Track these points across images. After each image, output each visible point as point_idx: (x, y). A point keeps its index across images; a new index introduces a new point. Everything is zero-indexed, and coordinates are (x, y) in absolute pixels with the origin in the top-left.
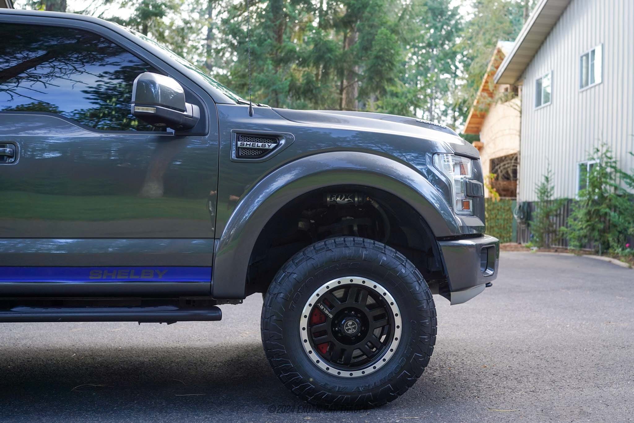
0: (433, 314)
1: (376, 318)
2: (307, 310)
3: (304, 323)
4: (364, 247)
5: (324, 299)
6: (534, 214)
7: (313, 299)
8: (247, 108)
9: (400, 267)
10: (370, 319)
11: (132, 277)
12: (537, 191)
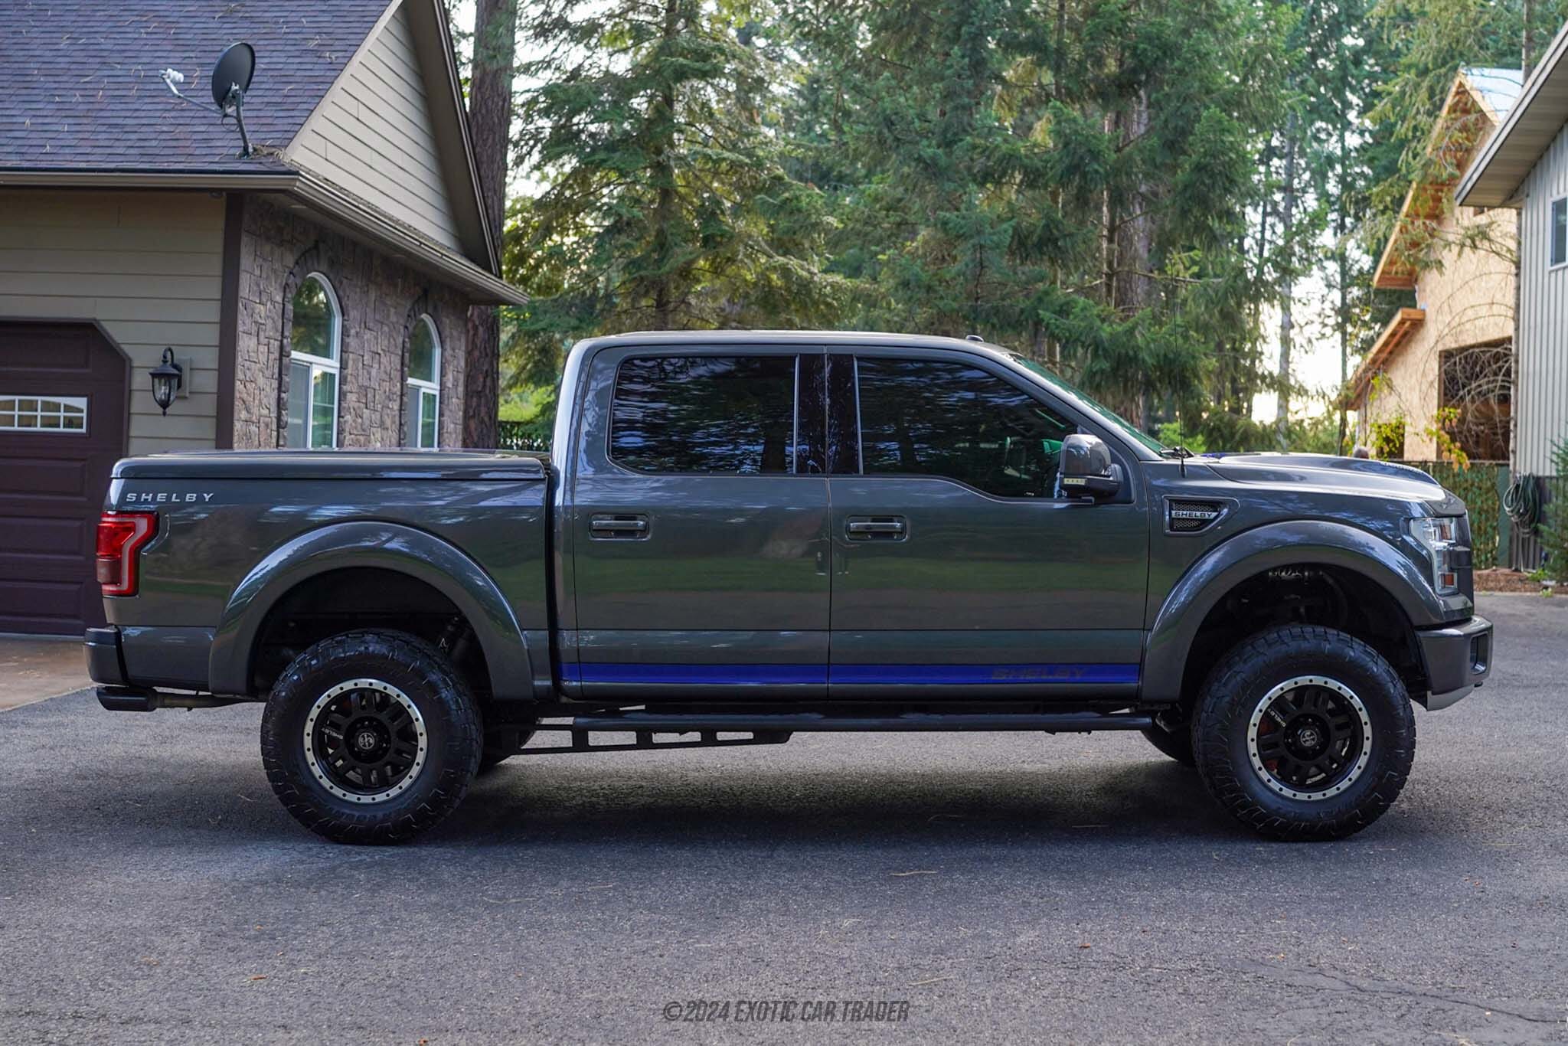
0: (1412, 722)
1: (1339, 727)
2: (1256, 717)
3: (1252, 733)
4: (1327, 640)
5: (1278, 704)
6: (1549, 508)
7: (1263, 704)
8: (1177, 466)
9: (1371, 664)
10: (1331, 726)
11: (1044, 677)
12: (1555, 458)
